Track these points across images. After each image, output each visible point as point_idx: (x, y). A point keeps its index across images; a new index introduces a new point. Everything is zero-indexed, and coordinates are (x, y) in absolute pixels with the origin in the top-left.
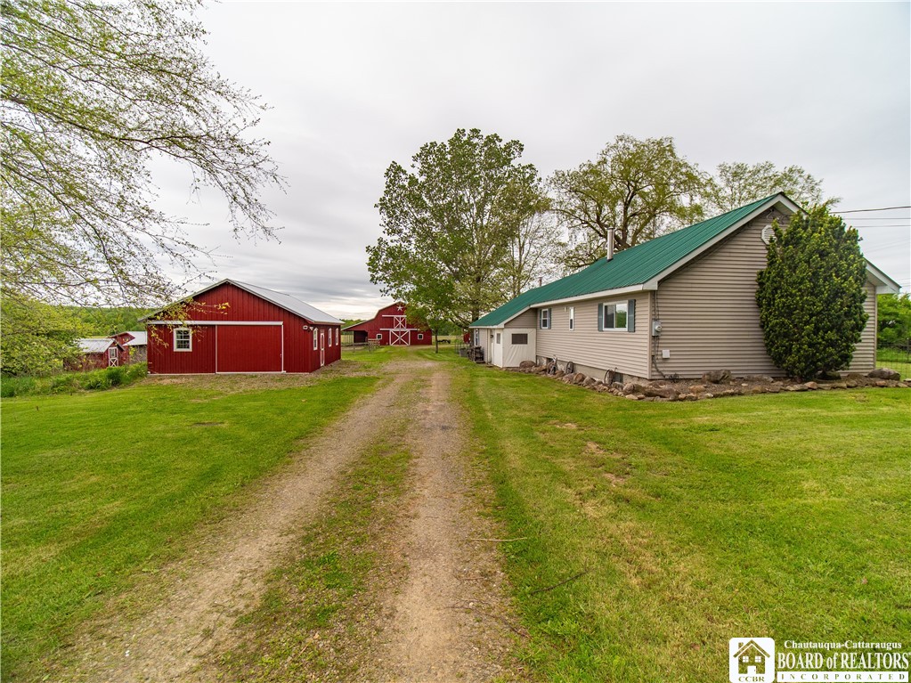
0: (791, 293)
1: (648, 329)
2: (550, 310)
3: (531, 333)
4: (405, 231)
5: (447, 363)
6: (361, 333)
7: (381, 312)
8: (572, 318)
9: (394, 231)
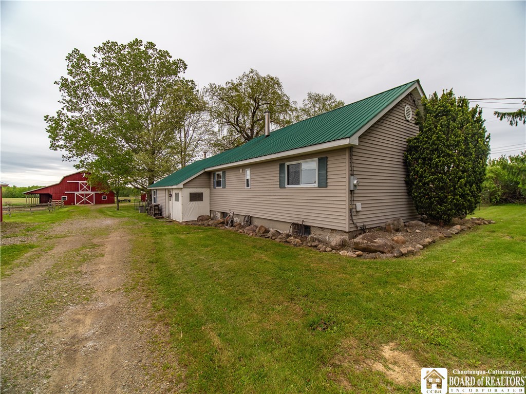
0: (449, 154)
1: (347, 183)
2: (224, 173)
3: (206, 192)
4: (85, 110)
5: (126, 219)
6: (45, 196)
7: (65, 178)
8: (248, 177)
9: (75, 109)
